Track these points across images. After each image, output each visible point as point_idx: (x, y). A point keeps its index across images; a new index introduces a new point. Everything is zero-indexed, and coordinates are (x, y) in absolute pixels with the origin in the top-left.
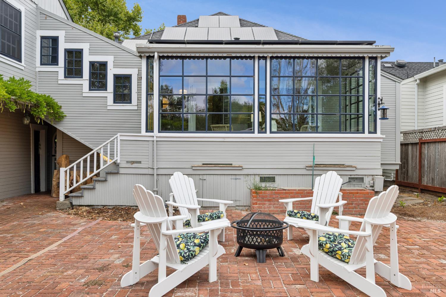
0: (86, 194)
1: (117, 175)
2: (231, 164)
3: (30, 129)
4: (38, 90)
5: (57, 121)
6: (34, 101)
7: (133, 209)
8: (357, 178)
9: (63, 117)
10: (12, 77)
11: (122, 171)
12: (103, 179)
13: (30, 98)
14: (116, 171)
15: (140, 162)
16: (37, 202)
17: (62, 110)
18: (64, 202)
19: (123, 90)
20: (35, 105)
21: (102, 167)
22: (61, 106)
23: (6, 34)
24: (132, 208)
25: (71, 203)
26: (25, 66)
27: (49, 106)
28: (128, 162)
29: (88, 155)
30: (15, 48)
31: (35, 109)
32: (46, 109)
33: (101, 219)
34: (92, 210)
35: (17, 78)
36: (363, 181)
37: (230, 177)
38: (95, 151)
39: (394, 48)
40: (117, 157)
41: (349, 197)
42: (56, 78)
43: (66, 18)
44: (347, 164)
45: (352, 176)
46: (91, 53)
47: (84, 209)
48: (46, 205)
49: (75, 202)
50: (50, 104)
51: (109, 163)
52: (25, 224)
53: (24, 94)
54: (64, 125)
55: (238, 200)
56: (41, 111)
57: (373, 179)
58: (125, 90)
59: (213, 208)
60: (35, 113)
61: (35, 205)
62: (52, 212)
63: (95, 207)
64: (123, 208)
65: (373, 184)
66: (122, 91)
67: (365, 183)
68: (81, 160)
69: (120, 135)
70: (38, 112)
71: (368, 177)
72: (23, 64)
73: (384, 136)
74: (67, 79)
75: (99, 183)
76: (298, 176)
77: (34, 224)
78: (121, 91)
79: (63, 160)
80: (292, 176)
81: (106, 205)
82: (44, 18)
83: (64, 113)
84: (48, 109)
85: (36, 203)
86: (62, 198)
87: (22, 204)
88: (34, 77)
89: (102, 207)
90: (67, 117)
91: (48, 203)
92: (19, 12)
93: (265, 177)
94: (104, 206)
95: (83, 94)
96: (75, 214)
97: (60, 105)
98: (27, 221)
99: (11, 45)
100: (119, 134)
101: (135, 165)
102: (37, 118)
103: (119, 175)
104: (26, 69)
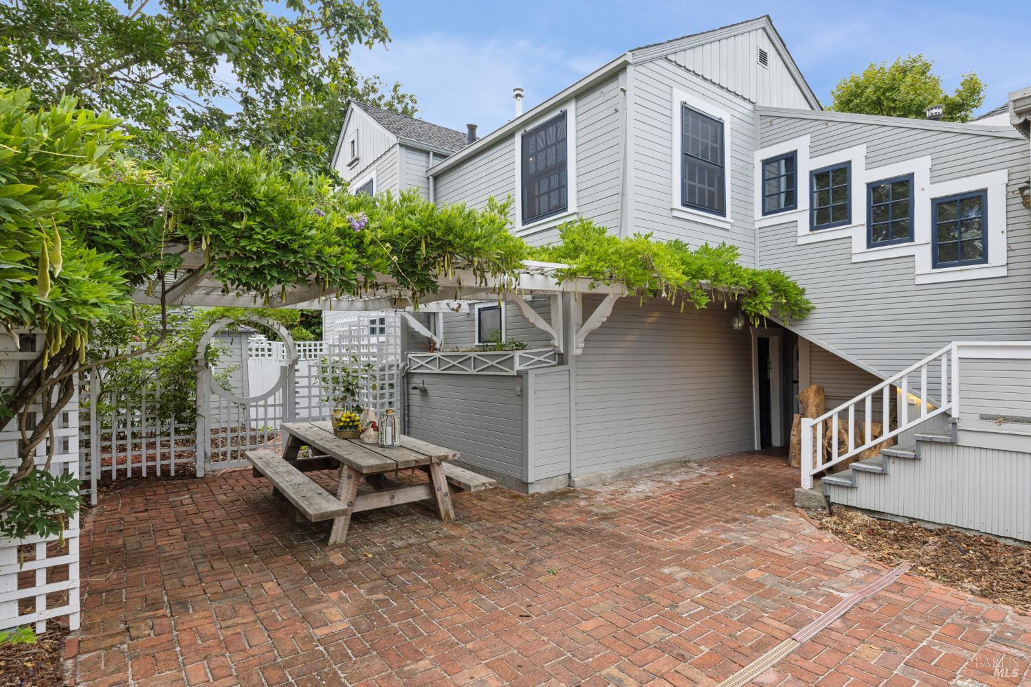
0: (863, 482)
1: (950, 448)
3: (750, 336)
4: (758, 264)
5: (796, 320)
6: (745, 285)
7: (1005, 546)
9: (808, 310)
10: (704, 245)
11: (963, 439)
12: (911, 454)
13: (737, 279)
14: (948, 438)
16: (760, 475)
17: (805, 297)
18: (811, 492)
19: (961, 233)
20: (750, 292)
21: (905, 424)
22: (804, 290)
23: (697, 170)
24: (1002, 541)
25: (827, 497)
26: (732, 221)
27: (779, 291)
28: (984, 417)
29: (867, 395)
30: (713, 193)
31: (749, 300)
32: (770, 299)
33: (906, 566)
34: (880, 525)
35: (713, 246)
38: (884, 386)
40: (949, 401)
42: (793, 234)
43: (808, 108)
46: (870, 165)
47: (861, 518)
48: (776, 485)
49: (837, 497)
50: (780, 287)
51: (925, 416)
52: (722, 540)
53: (723, 272)
54: (809, 327)
56: (761, 302)
58: (966, 231)
60: (749, 308)
61: (755, 484)
62: (785, 512)
63: (889, 518)
64: (970, 538)
66: (956, 236)
68: (850, 404)
69: (959, 347)
70: (756, 305)
72: (728, 218)
74: (815, 232)
75: (897, 461)
77: (741, 545)
78: (954, 236)
79: (812, 395)
81: (919, 520)
82: (769, 124)
83: (810, 303)
84: (777, 298)
85: (757, 479)
86: (806, 482)
87: (731, 476)
88: (751, 240)
89: (907, 521)
90: (818, 311)
91: (781, 483)
92: (719, 124)
94: (914, 520)
95: (853, 256)
96: (837, 533)
97: (801, 287)
98: (729, 530)
99: (706, 187)
100: (955, 343)
101: (1009, 427)
102: (754, 318)
103: (955, 449)
104: (735, 229)
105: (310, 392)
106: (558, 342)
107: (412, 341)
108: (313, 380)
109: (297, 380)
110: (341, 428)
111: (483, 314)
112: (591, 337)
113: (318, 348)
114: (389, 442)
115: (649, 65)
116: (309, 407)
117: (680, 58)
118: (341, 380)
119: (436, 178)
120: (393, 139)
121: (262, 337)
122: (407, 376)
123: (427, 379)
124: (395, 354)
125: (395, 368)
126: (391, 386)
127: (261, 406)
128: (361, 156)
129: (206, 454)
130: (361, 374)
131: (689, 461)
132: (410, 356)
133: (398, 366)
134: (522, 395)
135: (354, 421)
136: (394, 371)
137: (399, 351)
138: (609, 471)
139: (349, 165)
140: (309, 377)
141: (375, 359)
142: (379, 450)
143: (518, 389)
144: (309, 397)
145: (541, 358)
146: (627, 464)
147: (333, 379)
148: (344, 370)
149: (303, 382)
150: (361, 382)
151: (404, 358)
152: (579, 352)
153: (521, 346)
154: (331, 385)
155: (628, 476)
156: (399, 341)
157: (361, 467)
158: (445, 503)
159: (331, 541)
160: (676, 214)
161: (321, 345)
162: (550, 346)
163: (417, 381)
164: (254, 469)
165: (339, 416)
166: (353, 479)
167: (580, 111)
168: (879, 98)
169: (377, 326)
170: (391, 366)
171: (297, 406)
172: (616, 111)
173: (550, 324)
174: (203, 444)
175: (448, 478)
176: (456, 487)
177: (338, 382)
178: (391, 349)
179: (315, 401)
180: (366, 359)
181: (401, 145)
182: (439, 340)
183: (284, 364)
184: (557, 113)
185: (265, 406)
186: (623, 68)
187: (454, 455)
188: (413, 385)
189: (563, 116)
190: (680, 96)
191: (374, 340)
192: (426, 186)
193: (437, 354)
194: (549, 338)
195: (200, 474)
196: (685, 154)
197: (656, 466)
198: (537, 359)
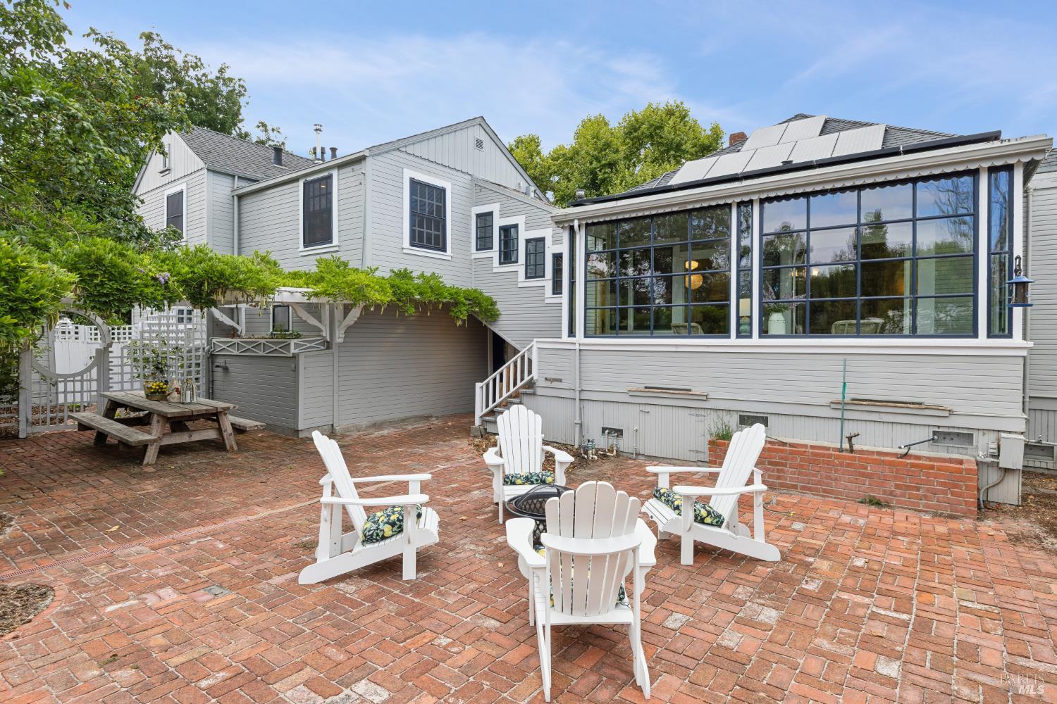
1: (532, 396)
2: (690, 390)
8: (958, 434)
9: (497, 315)
10: (424, 272)
11: (539, 391)
12: (519, 401)
14: (532, 392)
15: (560, 380)
17: (495, 307)
18: (478, 427)
20: (453, 303)
21: (519, 384)
25: (486, 429)
26: (451, 254)
28: (546, 379)
29: (504, 368)
30: (439, 236)
31: (453, 308)
36: (971, 443)
37: (687, 411)
38: (511, 363)
39: (1052, 139)
40: (534, 371)
41: (910, 473)
42: (490, 266)
44: (927, 401)
45: (941, 430)
46: (528, 228)
51: (526, 379)
55: (701, 452)
57: (999, 440)
59: (661, 460)
61: (461, 427)
65: (996, 451)
67: (977, 446)
68: (498, 372)
69: (537, 342)
71: (984, 434)
72: (449, 253)
73: (1030, 344)
74: (502, 266)
76: (815, 419)
80: (803, 418)
82: (479, 191)
83: (499, 311)
84: (473, 307)
86: (477, 422)
87: (451, 424)
88: (469, 266)
90: (503, 316)
92: (442, 191)
93: (748, 416)
95: (519, 283)
99: (433, 232)
100: (535, 340)
101: (555, 384)
103: (536, 397)
104: (454, 259)
105: (122, 370)
106: (326, 333)
107: (216, 328)
108: (125, 360)
109: (110, 360)
110: (152, 393)
111: (276, 309)
112: (349, 330)
113: (127, 331)
114: (188, 400)
115: (387, 155)
116: (122, 382)
117: (409, 149)
118: (151, 360)
119: (240, 197)
120: (201, 164)
121: (67, 320)
122: (212, 357)
123: (228, 360)
124: (201, 339)
125: (201, 350)
126: (198, 365)
127: (78, 381)
128: (172, 166)
129: (27, 420)
130: (169, 356)
131: (431, 417)
132: (214, 341)
133: (204, 349)
134: (296, 370)
135: (162, 389)
136: (200, 353)
137: (205, 336)
138: (365, 422)
139: (161, 173)
140: (122, 357)
141: (183, 343)
142: (181, 405)
143: (293, 366)
144: (122, 374)
145: (312, 345)
146: (379, 419)
147: (144, 359)
148: (153, 351)
149: (116, 362)
150: (170, 362)
151: (209, 342)
152: (341, 340)
153: (298, 336)
154: (141, 363)
155: (378, 426)
156: (205, 328)
157: (167, 413)
158: (230, 440)
159: (145, 462)
160: (405, 251)
161: (130, 329)
162: (320, 336)
163: (220, 361)
164: (79, 424)
165: (150, 385)
166: (161, 422)
167: (341, 177)
168: (651, 134)
169: (185, 316)
170: (197, 349)
171: (111, 381)
172: (361, 184)
173: (320, 322)
174: (25, 413)
175: (232, 424)
176: (238, 430)
177: (148, 362)
178: (197, 335)
179: (127, 377)
180: (174, 342)
181: (208, 170)
182: (242, 328)
183: (99, 347)
184: (326, 174)
185: (82, 381)
186: (363, 158)
187: (234, 407)
188: (216, 364)
189: (330, 177)
190: (409, 174)
191: (181, 327)
192: (231, 203)
193: (236, 340)
194: (320, 330)
195: (22, 435)
196: (413, 214)
197: (403, 420)
198: (309, 345)
